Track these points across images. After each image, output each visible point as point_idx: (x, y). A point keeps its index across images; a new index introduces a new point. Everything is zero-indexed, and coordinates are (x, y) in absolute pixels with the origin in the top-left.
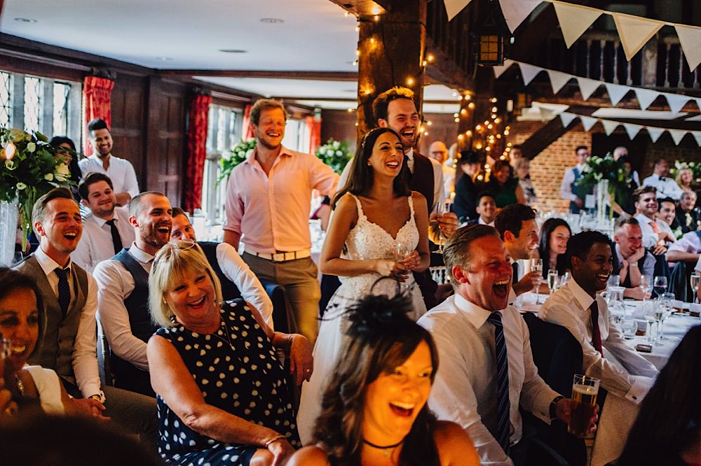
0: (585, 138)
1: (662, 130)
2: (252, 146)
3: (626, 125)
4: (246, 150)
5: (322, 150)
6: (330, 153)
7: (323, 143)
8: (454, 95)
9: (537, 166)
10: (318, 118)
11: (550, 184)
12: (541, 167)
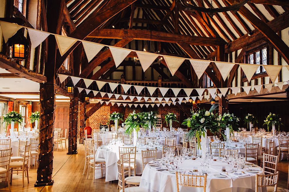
0: (108, 108)
1: (132, 104)
2: (13, 113)
3: (123, 104)
4: (11, 114)
5: (33, 114)
6: (36, 115)
7: (33, 112)
8: (68, 98)
9: (96, 116)
10: (31, 104)
11: (99, 121)
12: (97, 116)
